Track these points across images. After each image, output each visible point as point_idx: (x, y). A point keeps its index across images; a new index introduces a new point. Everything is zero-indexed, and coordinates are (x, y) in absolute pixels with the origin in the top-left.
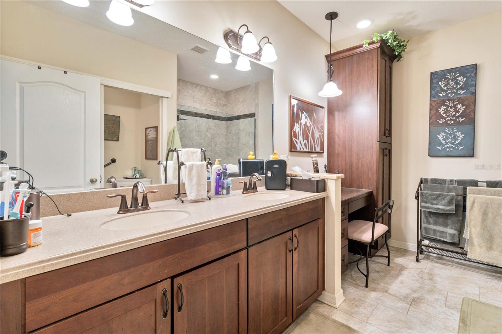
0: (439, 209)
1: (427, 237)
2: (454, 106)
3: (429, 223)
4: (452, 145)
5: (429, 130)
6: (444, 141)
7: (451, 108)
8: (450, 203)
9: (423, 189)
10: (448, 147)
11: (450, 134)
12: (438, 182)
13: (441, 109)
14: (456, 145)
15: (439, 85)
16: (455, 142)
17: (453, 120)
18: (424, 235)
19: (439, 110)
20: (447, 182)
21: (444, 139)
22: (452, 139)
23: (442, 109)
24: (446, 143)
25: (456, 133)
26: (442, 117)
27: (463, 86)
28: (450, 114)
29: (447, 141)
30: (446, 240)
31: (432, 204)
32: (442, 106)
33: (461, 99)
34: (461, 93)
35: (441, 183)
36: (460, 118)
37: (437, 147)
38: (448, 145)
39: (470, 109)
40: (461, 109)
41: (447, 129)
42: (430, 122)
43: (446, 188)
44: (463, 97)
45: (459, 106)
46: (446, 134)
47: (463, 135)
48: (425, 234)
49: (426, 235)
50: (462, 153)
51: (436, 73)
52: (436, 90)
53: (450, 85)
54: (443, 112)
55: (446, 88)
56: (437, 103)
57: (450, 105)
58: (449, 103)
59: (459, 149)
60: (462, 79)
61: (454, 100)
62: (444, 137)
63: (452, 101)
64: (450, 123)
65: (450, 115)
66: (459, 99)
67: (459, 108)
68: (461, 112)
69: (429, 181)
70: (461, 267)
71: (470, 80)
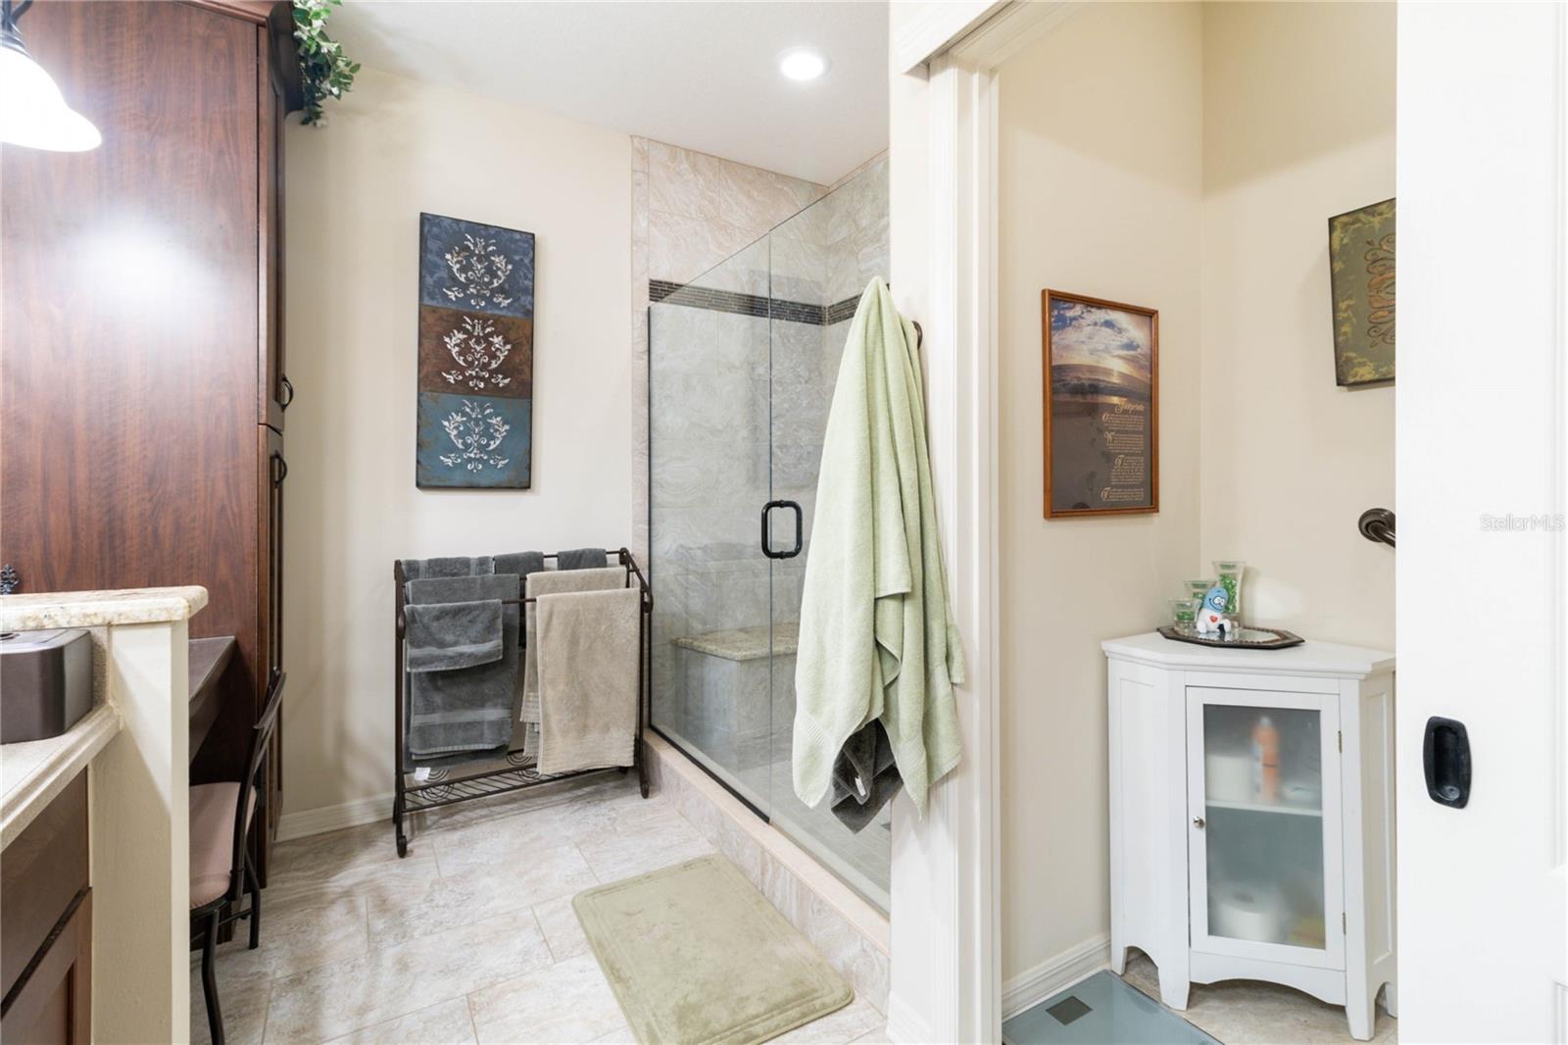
0: (461, 655)
1: (424, 758)
2: (486, 337)
3: (430, 708)
4: (481, 452)
5: (419, 401)
6: (460, 441)
7: (478, 343)
8: (489, 630)
9: (413, 598)
10: (470, 460)
11: (477, 420)
12: (448, 571)
13: (451, 339)
14: (488, 453)
15: (444, 263)
16: (488, 445)
17: (482, 379)
18: (416, 755)
19: (447, 340)
20: (473, 567)
21: (460, 432)
22: (480, 437)
23: (454, 341)
24: (467, 446)
25: (491, 418)
26: (455, 365)
27: (507, 286)
28: (477, 359)
29: (469, 442)
30: (481, 747)
31: (442, 645)
32: (456, 332)
33: (502, 323)
34: (500, 303)
35: (455, 571)
36: (500, 376)
37: (442, 458)
38: (471, 452)
39: (522, 357)
40: (503, 349)
41: (467, 402)
42: (421, 376)
43: (478, 586)
44: (504, 317)
45: (497, 340)
46: (464, 419)
47: (507, 427)
48: (421, 749)
49: (424, 752)
50: (503, 478)
51: (437, 221)
52: (437, 275)
53: (473, 271)
54: (457, 349)
55: (465, 278)
56: (441, 318)
57: (476, 334)
58: (473, 326)
59: (499, 466)
60: (503, 263)
61: (485, 320)
62: (461, 428)
63: (479, 320)
64: (476, 385)
65: (476, 363)
66: (497, 321)
67: (497, 346)
68: (502, 358)
69: (422, 569)
70: (512, 810)
71: (522, 274)
